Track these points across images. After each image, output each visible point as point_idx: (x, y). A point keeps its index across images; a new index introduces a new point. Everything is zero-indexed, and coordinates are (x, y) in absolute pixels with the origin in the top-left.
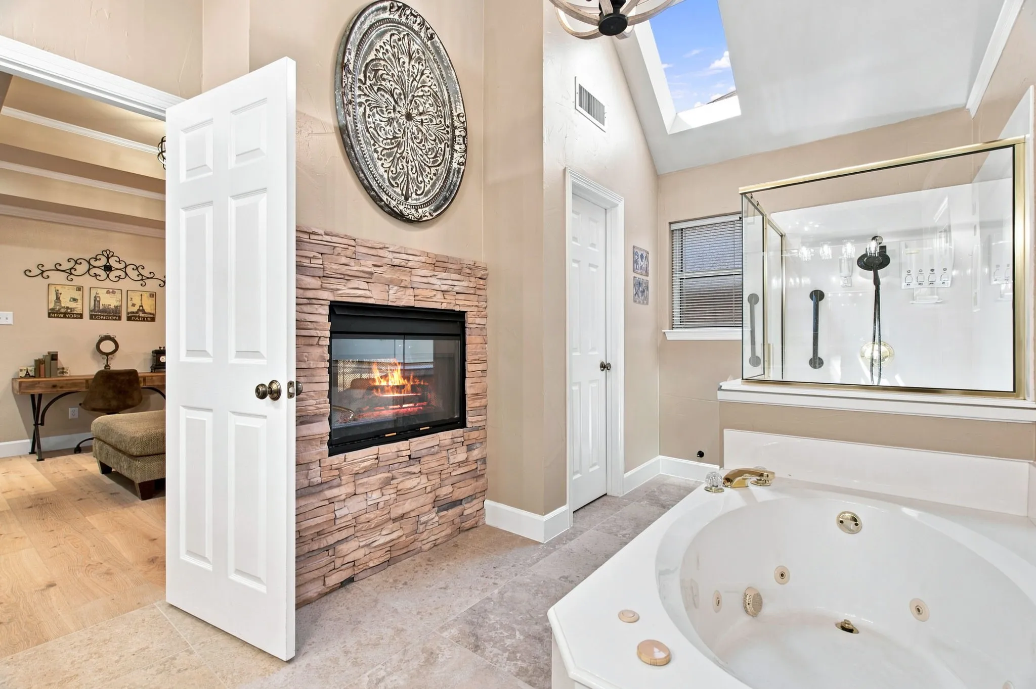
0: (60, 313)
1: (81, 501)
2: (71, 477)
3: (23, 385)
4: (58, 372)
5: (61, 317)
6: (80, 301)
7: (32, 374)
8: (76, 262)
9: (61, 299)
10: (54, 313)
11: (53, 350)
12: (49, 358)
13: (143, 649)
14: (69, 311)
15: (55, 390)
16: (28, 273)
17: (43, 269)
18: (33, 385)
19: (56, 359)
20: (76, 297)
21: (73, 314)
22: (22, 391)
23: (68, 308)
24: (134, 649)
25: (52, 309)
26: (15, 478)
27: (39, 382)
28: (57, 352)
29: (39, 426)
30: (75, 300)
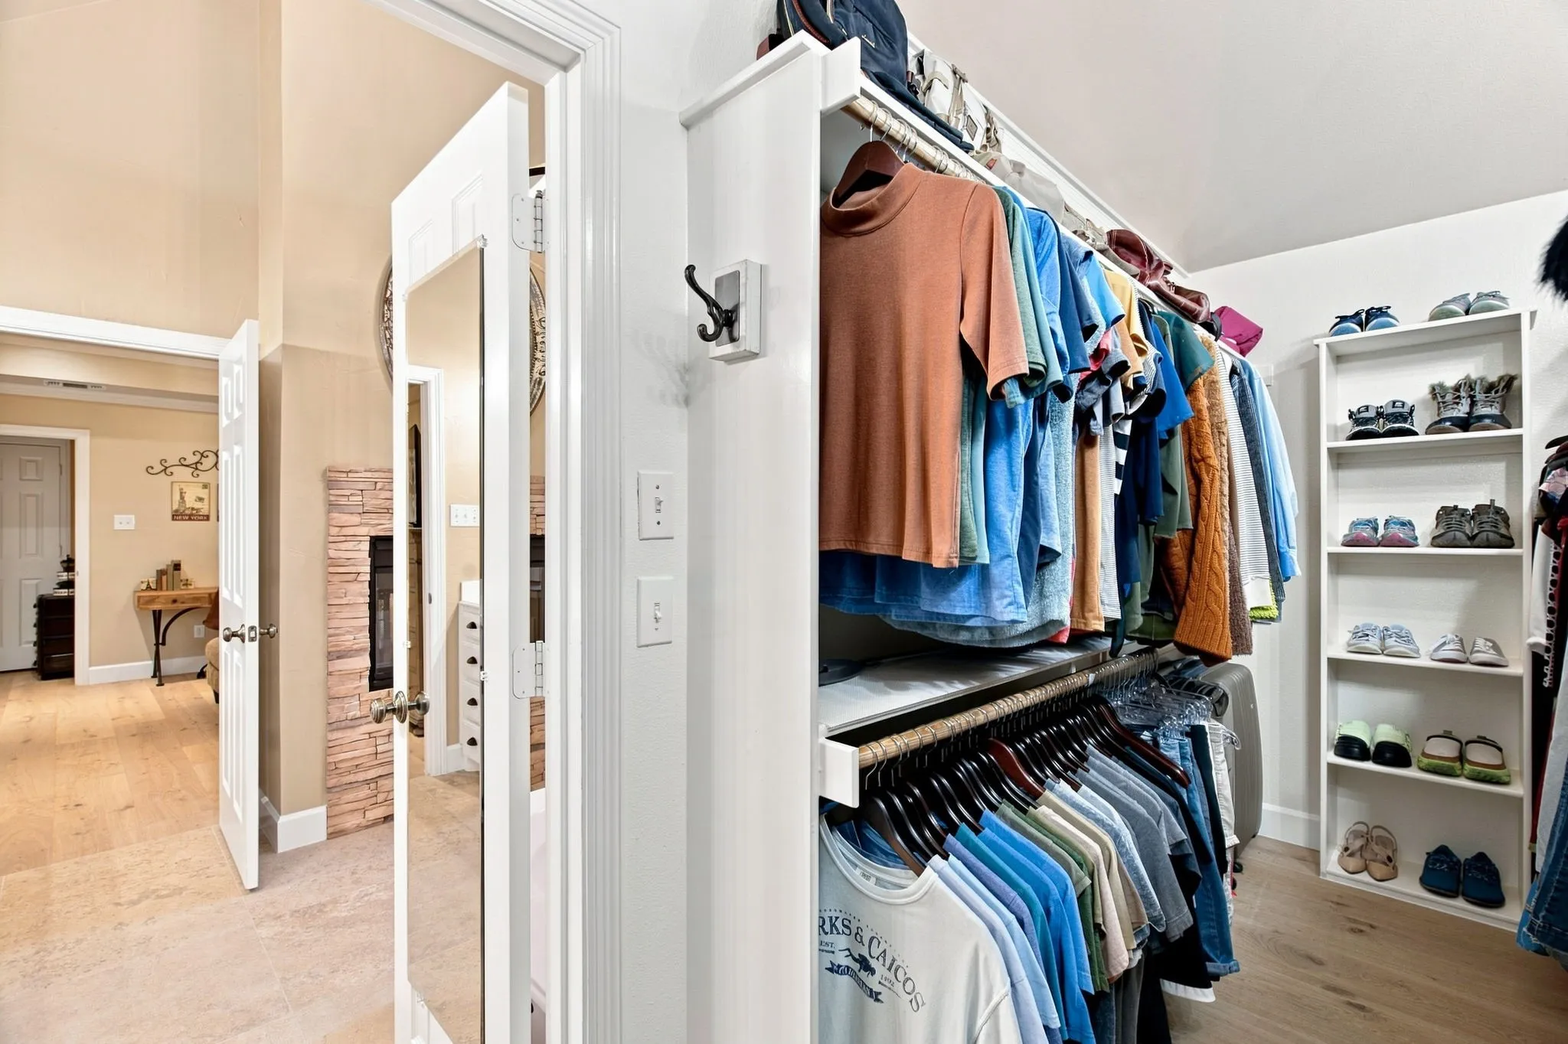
0: (184, 515)
1: (185, 731)
2: (184, 704)
3: (141, 601)
4: (182, 583)
5: (186, 520)
6: (206, 501)
7: (153, 586)
8: (202, 455)
9: (185, 499)
10: (179, 515)
11: (176, 558)
12: (172, 568)
13: (185, 860)
14: (194, 512)
15: (175, 605)
16: (150, 470)
17: (167, 465)
18: (152, 600)
19: (179, 570)
20: (201, 496)
21: (200, 515)
22: (141, 606)
23: (193, 509)
24: (177, 859)
25: (177, 511)
26: (129, 704)
27: (158, 597)
28: (180, 561)
29: (160, 646)
30: (201, 499)
